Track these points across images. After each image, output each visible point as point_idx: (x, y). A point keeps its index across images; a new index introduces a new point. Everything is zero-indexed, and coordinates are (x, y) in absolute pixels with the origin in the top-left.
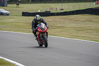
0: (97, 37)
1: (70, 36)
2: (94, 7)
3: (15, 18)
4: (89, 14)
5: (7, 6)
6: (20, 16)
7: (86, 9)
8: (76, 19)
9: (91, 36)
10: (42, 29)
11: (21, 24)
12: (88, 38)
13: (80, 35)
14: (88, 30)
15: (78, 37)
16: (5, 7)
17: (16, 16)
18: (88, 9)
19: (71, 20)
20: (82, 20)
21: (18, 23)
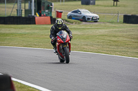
3: (108, 27)
5: (94, 4)
6: (120, 23)
10: (63, 39)
11: (121, 39)
16: (90, 7)
17: (112, 23)
21: (115, 36)
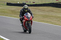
0: (56, 22)
1: (39, 20)
2: (55, 2)
4: (51, 6)
7: (50, 3)
8: (43, 9)
9: (52, 21)
10: (28, 18)
12: (50, 22)
13: (45, 20)
14: (50, 17)
15: (44, 21)
18: (51, 3)
19: (40, 10)
20: (47, 10)
